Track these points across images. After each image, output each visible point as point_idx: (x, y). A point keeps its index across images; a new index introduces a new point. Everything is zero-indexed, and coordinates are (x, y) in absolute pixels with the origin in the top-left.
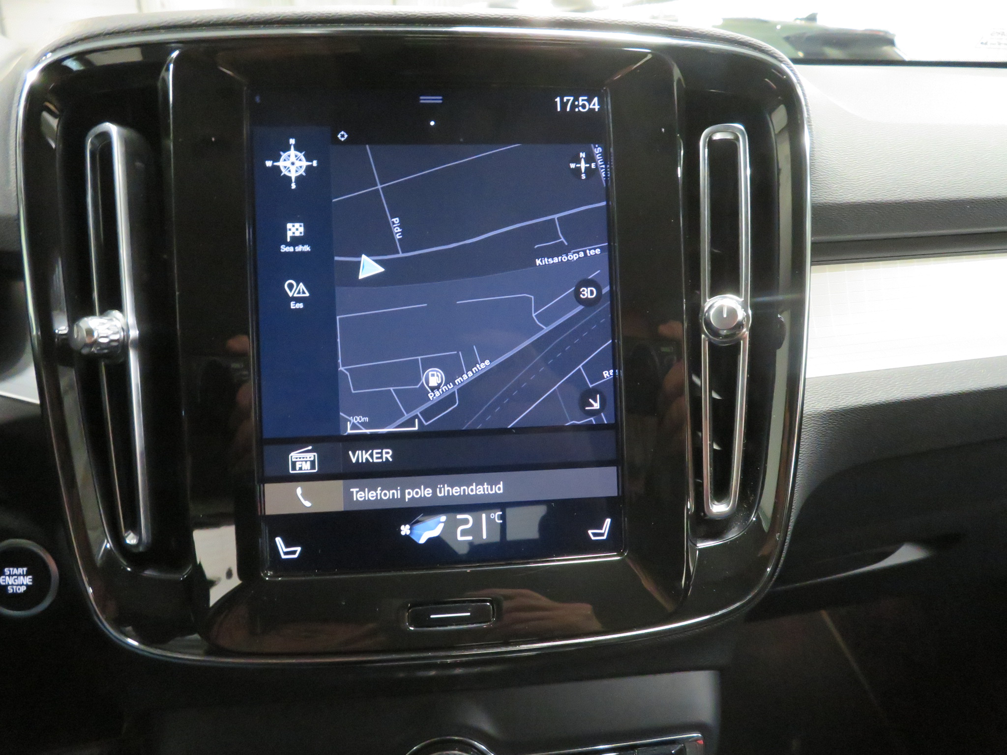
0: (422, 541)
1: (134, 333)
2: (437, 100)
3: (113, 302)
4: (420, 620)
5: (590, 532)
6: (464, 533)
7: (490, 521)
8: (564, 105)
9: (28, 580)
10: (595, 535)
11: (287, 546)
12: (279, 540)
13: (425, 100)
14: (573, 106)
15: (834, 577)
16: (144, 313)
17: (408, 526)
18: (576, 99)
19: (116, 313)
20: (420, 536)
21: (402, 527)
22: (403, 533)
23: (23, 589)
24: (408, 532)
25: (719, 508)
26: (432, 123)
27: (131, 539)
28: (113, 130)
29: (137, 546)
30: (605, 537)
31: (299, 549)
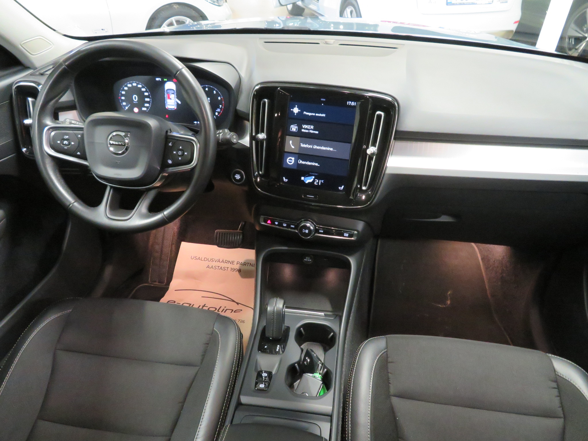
0: (307, 182)
1: (265, 137)
2: (324, 100)
3: (262, 131)
4: (305, 196)
5: (339, 188)
6: (316, 183)
7: (321, 182)
8: (349, 103)
9: (240, 177)
10: (340, 188)
11: (285, 179)
12: (284, 178)
13: (322, 99)
14: (351, 104)
15: (423, 220)
16: (268, 134)
17: (303, 178)
18: (352, 102)
19: (263, 133)
20: (306, 181)
21: (302, 177)
22: (302, 179)
23: (239, 179)
24: (303, 179)
25: (364, 188)
26: (323, 104)
27: (261, 173)
28: (266, 100)
29: (261, 174)
30: (342, 189)
31: (287, 180)
